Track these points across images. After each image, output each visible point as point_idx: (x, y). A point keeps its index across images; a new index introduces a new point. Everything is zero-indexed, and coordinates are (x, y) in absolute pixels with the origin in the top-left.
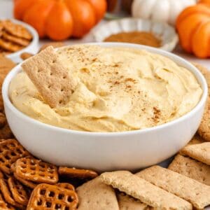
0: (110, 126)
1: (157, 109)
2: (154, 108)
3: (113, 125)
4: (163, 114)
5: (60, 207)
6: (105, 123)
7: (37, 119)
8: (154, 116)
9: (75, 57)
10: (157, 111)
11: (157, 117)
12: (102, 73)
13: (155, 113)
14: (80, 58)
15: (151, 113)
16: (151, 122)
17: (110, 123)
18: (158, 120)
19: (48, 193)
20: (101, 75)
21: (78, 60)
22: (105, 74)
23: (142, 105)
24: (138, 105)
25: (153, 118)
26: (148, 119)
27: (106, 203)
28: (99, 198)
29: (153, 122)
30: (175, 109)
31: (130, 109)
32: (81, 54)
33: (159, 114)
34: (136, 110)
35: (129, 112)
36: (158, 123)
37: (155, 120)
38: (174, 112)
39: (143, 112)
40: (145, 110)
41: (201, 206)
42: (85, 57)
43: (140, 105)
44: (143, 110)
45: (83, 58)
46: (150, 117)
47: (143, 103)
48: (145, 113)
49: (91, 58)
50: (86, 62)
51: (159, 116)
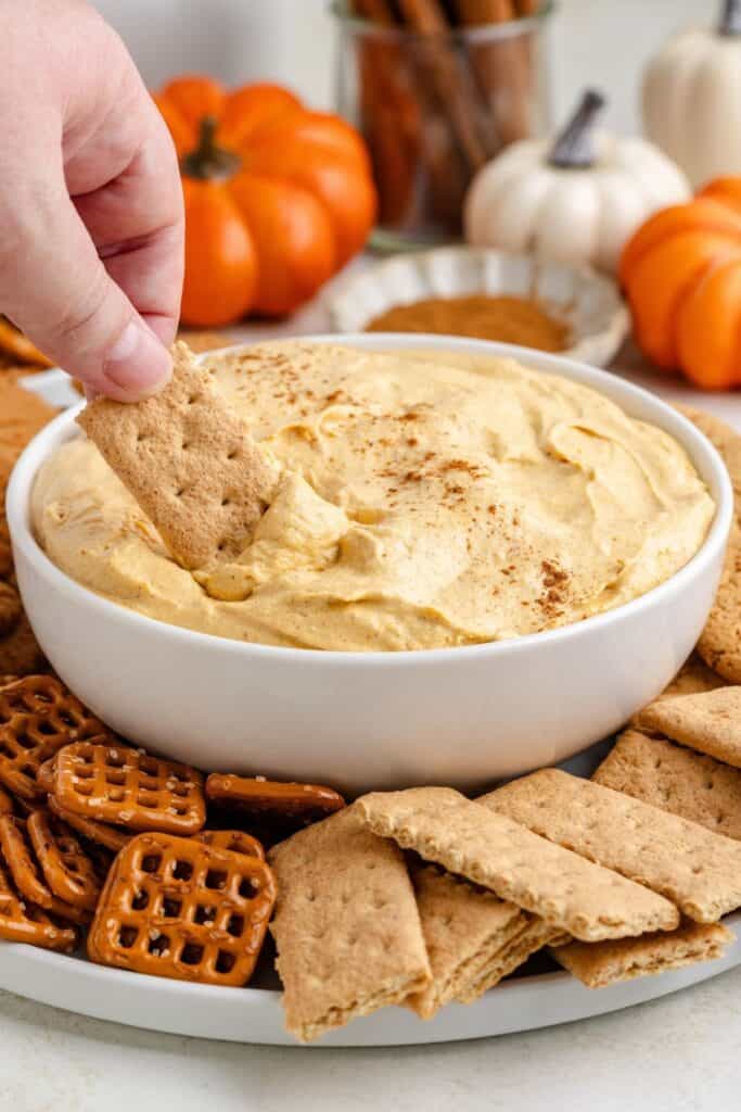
0: (390, 630)
1: (557, 569)
2: (547, 567)
3: (400, 628)
4: (574, 584)
5: (213, 916)
8: (541, 591)
9: (266, 384)
10: (555, 578)
11: (554, 598)
12: (360, 444)
13: (547, 584)
14: (283, 389)
15: (534, 581)
16: (536, 614)
17: (391, 620)
18: (559, 607)
19: (169, 867)
20: (355, 451)
21: (276, 396)
22: (371, 445)
23: (502, 555)
24: (489, 556)
25: (540, 602)
26: (525, 604)
27: (376, 901)
28: (348, 883)
29: (541, 615)
30: (619, 571)
31: (460, 569)
32: (287, 376)
33: (561, 588)
34: (481, 571)
35: (459, 578)
36: (559, 620)
37: (548, 607)
38: (613, 578)
39: (508, 578)
40: (513, 572)
41: (711, 913)
42: (300, 385)
43: (495, 556)
44: (506, 573)
45: (294, 388)
46: (531, 598)
47: (507, 545)
48: (513, 581)
49: (322, 391)
50: (304, 402)
51: (561, 594)
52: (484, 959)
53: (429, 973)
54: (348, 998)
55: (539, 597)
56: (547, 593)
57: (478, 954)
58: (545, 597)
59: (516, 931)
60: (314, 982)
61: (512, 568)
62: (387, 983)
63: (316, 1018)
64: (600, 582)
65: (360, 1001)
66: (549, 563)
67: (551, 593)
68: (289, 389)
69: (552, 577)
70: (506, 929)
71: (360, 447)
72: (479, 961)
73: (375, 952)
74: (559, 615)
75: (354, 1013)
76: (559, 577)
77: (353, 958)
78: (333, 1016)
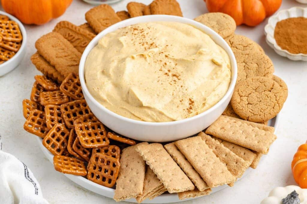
0: (153, 115)
1: (192, 100)
2: (190, 100)
3: (155, 114)
4: (195, 104)
5: (107, 171)
6: (149, 112)
7: (102, 104)
8: (188, 106)
9: (138, 39)
10: (192, 102)
11: (191, 108)
13: (190, 104)
14: (141, 41)
15: (187, 104)
16: (186, 112)
17: (153, 113)
18: (191, 110)
19: (100, 160)
20: (154, 62)
21: (140, 43)
22: (158, 61)
23: (181, 96)
24: (178, 97)
25: (187, 109)
26: (184, 110)
27: (137, 172)
28: (133, 166)
29: (187, 113)
30: (205, 100)
31: (170, 100)
32: (143, 37)
33: (193, 105)
34: (175, 101)
35: (170, 102)
36: (191, 114)
37: (189, 111)
38: (204, 102)
39: (181, 103)
40: (182, 101)
41: (202, 189)
42: (145, 40)
43: (179, 96)
44: (181, 101)
45: (144, 41)
46: (185, 108)
47: (182, 94)
48: (182, 104)
49: (150, 42)
50: (146, 45)
51: (192, 107)
52: (153, 192)
53: (142, 193)
54: (126, 196)
55: (187, 108)
56: (189, 107)
57: (152, 191)
58: (189, 108)
59: (161, 188)
60: (121, 189)
61: (182, 100)
62: (133, 194)
63: (119, 198)
64: (201, 103)
65: (128, 197)
66: (191, 99)
67: (190, 106)
68: (143, 41)
69: (191, 102)
70: (159, 187)
71: (155, 61)
72: (152, 193)
73: (133, 186)
74: (191, 113)
75: (127, 198)
76: (193, 102)
77: (129, 186)
78: (123, 198)
